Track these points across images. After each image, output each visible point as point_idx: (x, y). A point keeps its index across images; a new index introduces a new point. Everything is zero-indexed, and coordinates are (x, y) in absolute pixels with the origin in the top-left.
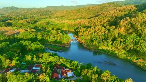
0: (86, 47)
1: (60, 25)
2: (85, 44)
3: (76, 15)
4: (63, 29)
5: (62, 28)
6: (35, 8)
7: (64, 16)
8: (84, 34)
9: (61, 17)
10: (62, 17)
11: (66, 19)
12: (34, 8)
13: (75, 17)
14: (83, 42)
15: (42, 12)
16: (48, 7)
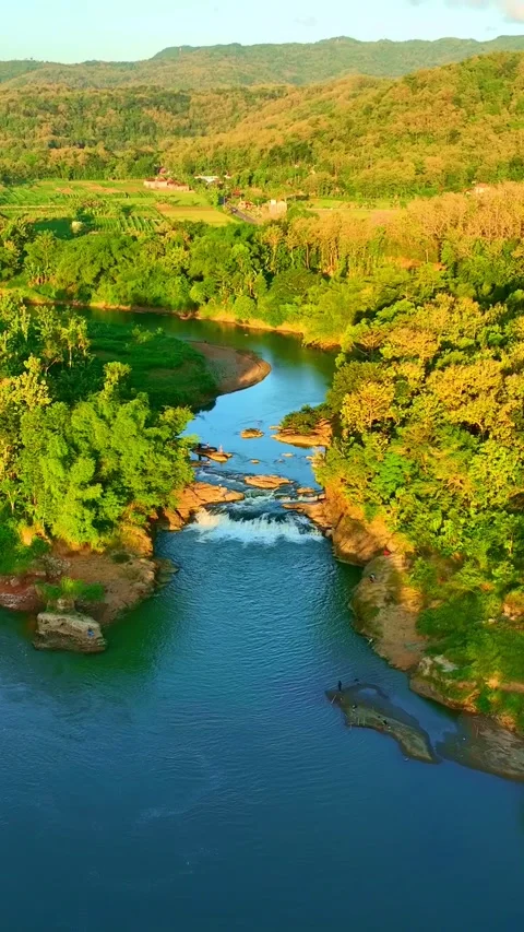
0: (402, 659)
1: (177, 255)
2: (410, 593)
3: (454, 137)
4: (201, 314)
5: (195, 293)
6: (31, 66)
7: (302, 152)
8: (424, 406)
9: (271, 163)
10: (277, 156)
11: (325, 189)
12: (15, 64)
13: (438, 159)
14: (382, 551)
15: (83, 106)
16: (172, 56)
